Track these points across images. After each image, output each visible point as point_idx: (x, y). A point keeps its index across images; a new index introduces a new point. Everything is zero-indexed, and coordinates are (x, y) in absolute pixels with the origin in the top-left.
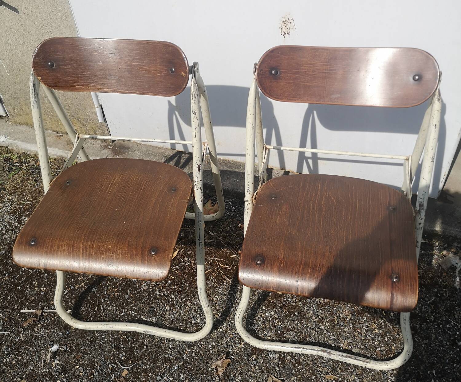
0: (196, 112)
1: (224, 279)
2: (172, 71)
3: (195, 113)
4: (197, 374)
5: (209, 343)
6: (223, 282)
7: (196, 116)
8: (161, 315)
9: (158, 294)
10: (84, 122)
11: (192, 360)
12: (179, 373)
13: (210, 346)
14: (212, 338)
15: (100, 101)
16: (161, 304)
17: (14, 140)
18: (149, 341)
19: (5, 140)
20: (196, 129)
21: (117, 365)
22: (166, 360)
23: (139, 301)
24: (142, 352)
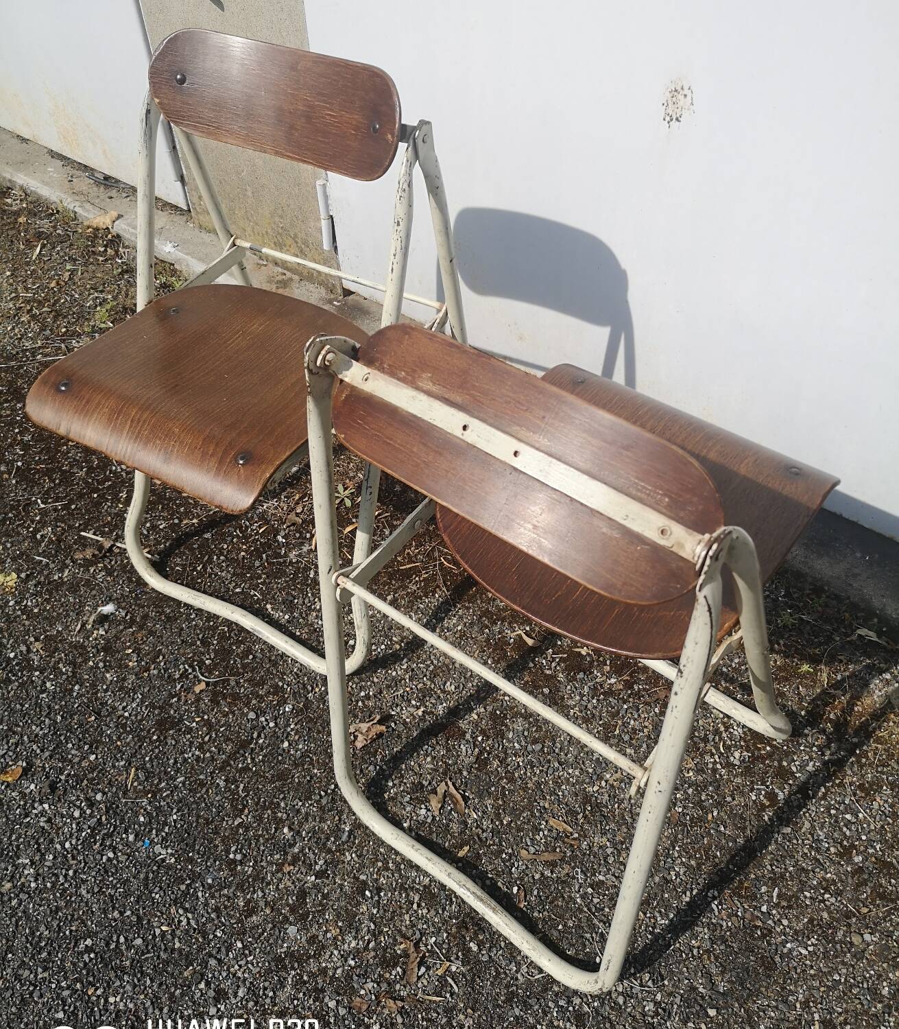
0: (400, 220)
1: (438, 587)
2: (374, 128)
3: (398, 222)
4: (319, 732)
5: (362, 688)
6: (434, 592)
7: (399, 228)
8: (301, 614)
9: (311, 576)
10: (303, 246)
11: (321, 706)
12: (289, 720)
13: (363, 694)
14: (373, 682)
15: (330, 208)
16: (310, 595)
17: (187, 254)
18: (262, 650)
19: (173, 250)
20: (394, 255)
21: (194, 670)
22: (277, 690)
23: (275, 578)
24: (243, 665)
